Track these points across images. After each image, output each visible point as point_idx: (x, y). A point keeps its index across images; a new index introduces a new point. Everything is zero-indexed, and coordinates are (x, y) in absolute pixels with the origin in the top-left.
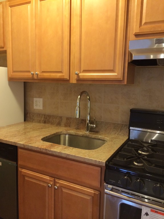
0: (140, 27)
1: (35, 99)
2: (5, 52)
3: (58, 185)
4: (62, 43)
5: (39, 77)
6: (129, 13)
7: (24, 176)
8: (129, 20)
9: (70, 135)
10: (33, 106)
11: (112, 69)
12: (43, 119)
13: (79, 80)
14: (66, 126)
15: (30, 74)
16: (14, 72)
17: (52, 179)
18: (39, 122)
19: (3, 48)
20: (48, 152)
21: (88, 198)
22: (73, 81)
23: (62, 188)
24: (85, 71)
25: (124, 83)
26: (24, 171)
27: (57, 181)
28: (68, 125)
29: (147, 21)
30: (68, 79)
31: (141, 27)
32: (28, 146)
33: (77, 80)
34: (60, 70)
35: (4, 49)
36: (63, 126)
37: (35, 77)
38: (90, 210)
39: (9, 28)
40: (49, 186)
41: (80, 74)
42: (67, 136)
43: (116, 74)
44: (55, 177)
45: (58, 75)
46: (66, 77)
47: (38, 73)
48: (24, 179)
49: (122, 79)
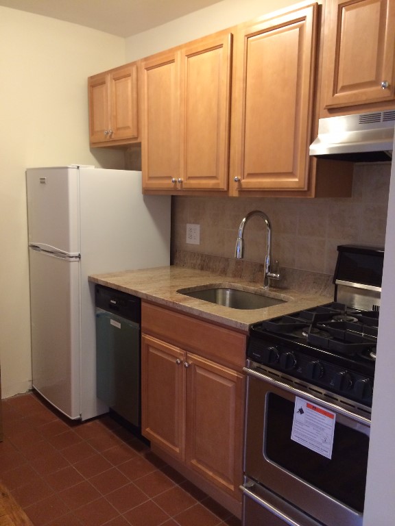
0: (333, 95)
1: (189, 226)
2: (139, 145)
3: (190, 363)
4: (218, 126)
5: (184, 186)
6: (320, 69)
7: (148, 346)
8: (319, 82)
9: (234, 291)
10: (185, 238)
11: (290, 171)
12: (199, 262)
13: (242, 191)
14: (235, 276)
15: (170, 182)
16: (150, 178)
17: (183, 352)
18: (194, 267)
19: (136, 138)
20: (177, 307)
21: (230, 385)
22: (234, 193)
23: (197, 367)
24: (251, 175)
25: (310, 195)
26: (148, 337)
27: (190, 355)
28: (238, 274)
29: (345, 84)
30: (226, 189)
31: (336, 95)
32: (152, 296)
33: (239, 191)
34: (214, 175)
35: (138, 141)
36: (231, 275)
37: (179, 186)
38: (232, 405)
39: (144, 106)
40: (177, 362)
41: (243, 181)
42: (228, 292)
43: (297, 180)
44: (187, 348)
45: (210, 183)
46: (223, 186)
47: (183, 179)
48: (148, 350)
49: (306, 189)
